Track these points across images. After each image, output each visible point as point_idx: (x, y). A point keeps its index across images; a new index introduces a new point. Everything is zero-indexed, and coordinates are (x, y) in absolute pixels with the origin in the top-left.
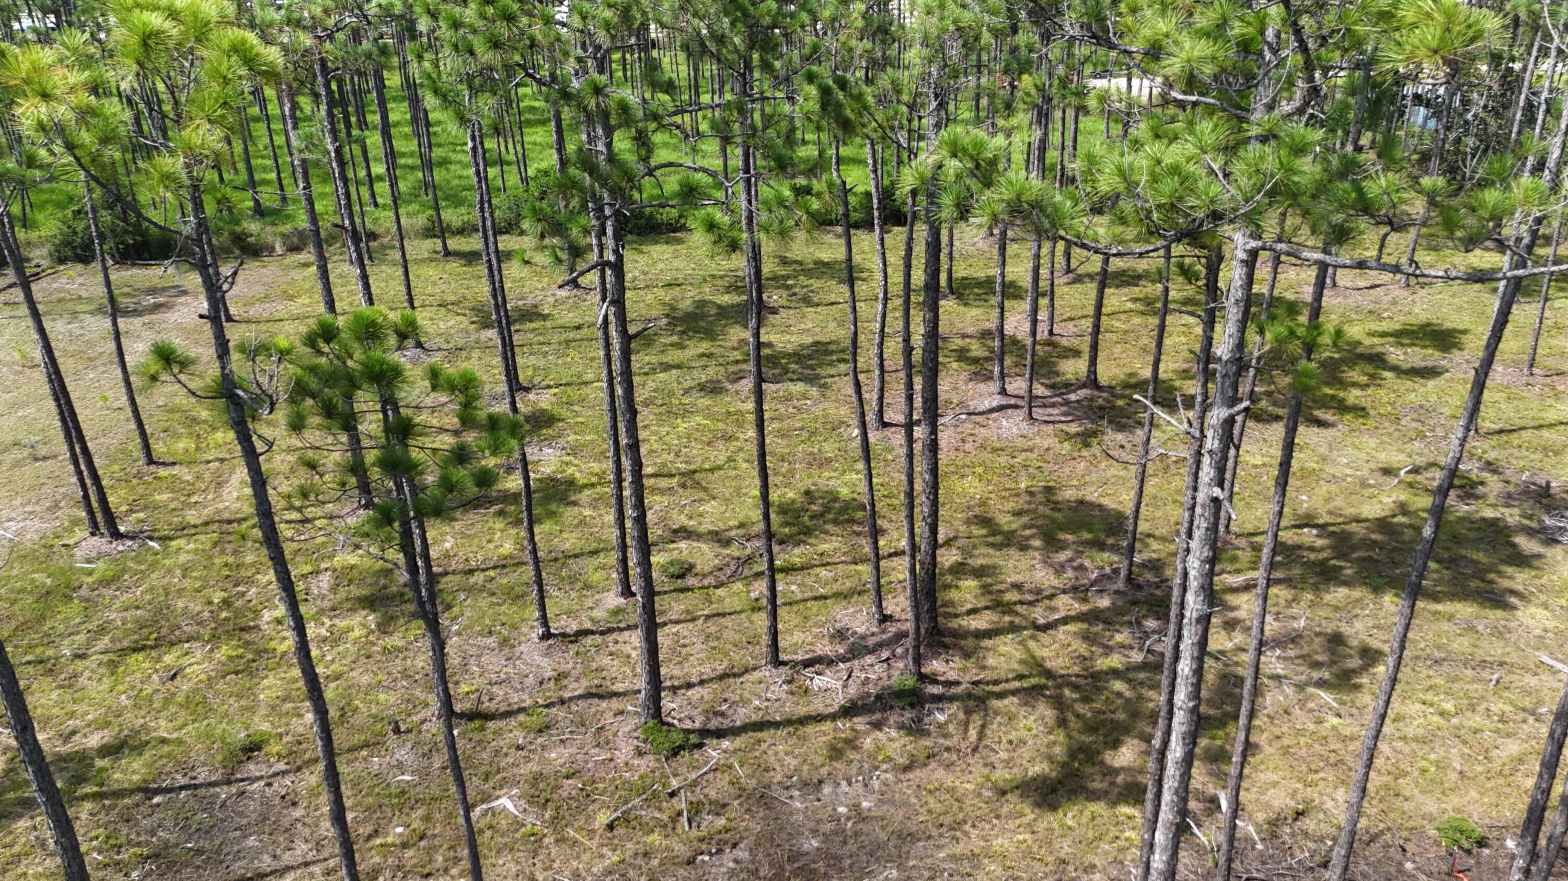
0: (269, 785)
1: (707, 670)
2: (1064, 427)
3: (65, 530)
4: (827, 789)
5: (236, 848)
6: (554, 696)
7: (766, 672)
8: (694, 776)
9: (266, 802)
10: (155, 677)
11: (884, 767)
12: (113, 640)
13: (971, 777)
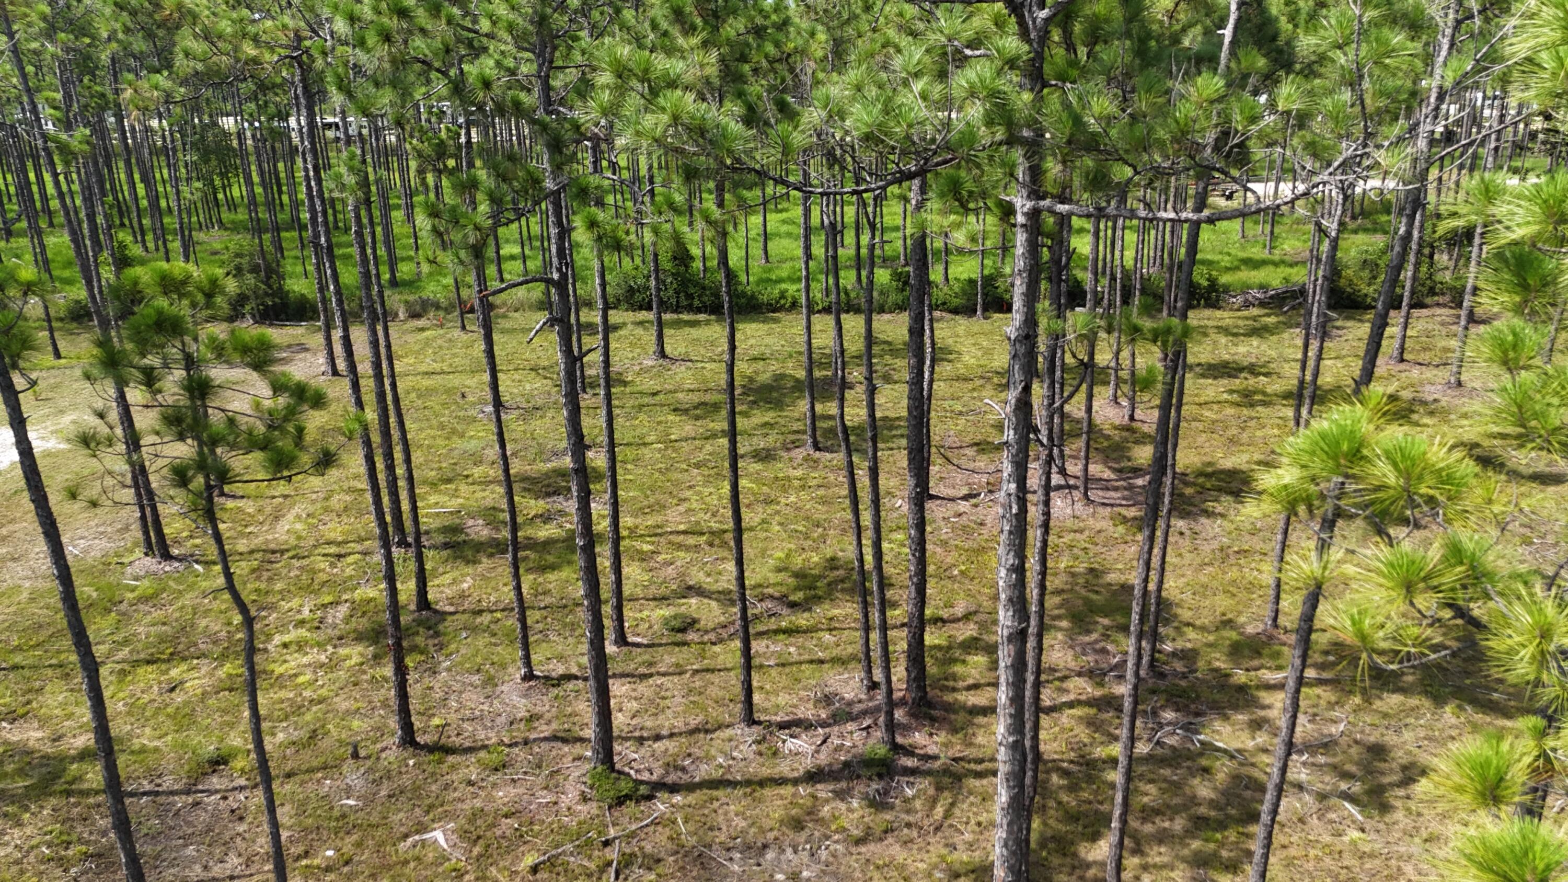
0: (225, 798)
1: (679, 724)
2: (1124, 511)
3: (127, 550)
4: (770, 855)
5: (174, 855)
6: (519, 736)
7: (739, 730)
8: (634, 827)
9: (216, 816)
10: (156, 688)
11: (836, 837)
12: (131, 652)
13: (926, 857)
